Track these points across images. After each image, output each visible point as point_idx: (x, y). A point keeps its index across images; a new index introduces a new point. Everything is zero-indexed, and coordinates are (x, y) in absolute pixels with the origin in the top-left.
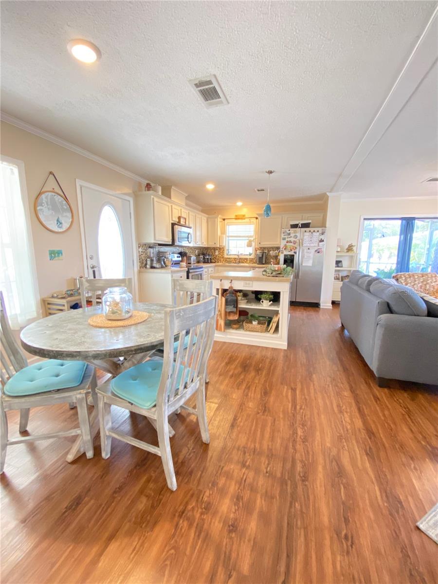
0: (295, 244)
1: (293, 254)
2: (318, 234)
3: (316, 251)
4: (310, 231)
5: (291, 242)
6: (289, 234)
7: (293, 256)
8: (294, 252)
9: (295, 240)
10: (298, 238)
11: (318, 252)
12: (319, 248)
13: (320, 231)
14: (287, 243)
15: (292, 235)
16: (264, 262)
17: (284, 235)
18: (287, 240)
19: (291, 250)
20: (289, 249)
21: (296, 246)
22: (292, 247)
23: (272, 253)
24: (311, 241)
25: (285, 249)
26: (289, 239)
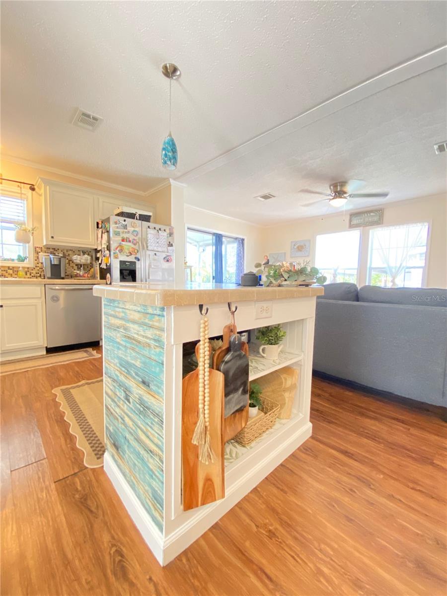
0: (135, 244)
1: (134, 260)
2: (165, 234)
3: (164, 258)
4: (155, 228)
5: (130, 241)
6: (125, 227)
7: (134, 263)
8: (136, 258)
9: (135, 238)
10: (140, 236)
11: (168, 261)
12: (168, 254)
13: (168, 231)
14: (123, 240)
15: (130, 229)
16: (63, 275)
17: (117, 228)
18: (122, 235)
19: (131, 254)
20: (127, 252)
21: (136, 247)
22: (131, 250)
23: (78, 259)
24: (158, 243)
25: (121, 251)
26: (125, 236)
